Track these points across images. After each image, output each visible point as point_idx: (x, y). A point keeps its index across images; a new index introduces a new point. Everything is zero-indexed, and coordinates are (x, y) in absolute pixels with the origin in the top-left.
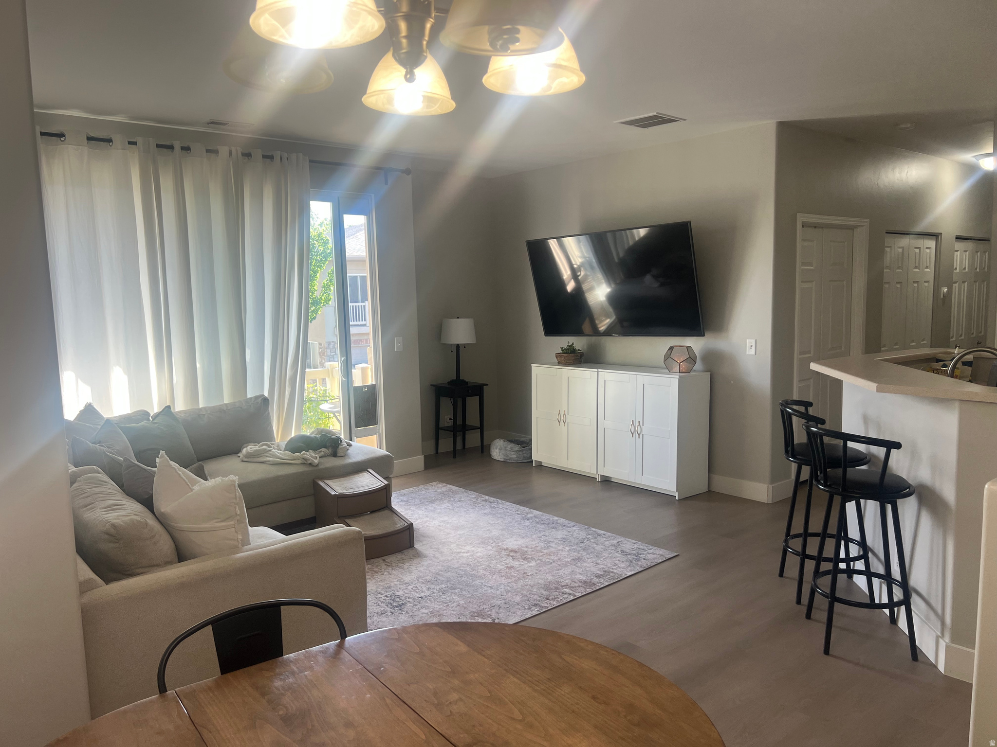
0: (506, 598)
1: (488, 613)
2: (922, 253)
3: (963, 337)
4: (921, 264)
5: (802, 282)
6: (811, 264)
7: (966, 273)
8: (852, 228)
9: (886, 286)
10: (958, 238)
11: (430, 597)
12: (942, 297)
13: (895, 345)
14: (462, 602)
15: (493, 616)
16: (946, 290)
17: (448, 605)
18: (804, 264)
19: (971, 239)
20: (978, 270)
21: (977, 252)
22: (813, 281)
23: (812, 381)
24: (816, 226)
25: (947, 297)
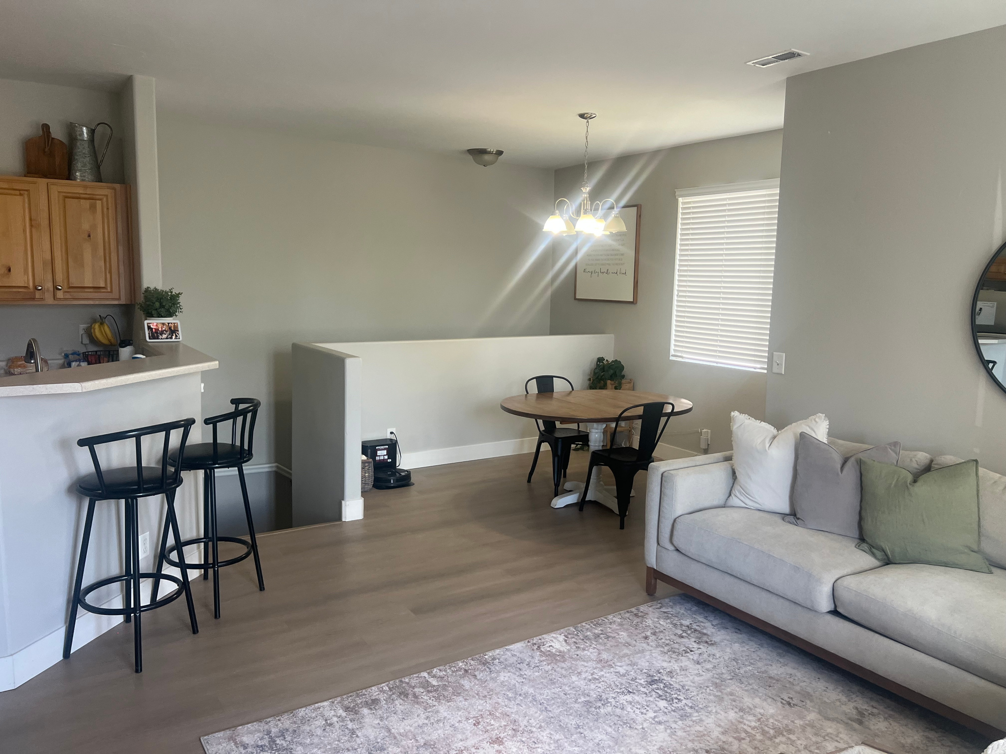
0: (518, 679)
1: (544, 658)
11: (618, 693)
14: (574, 678)
15: (538, 653)
17: (592, 674)
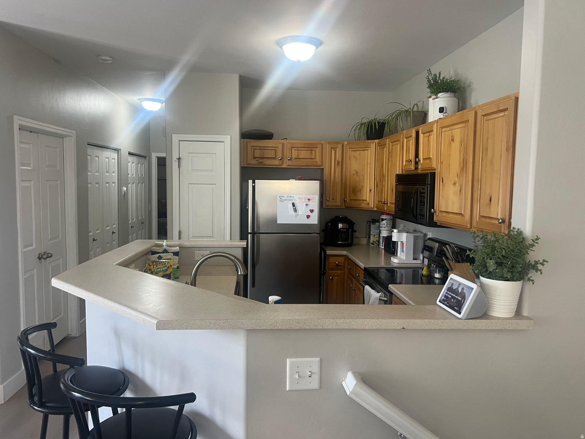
2: (110, 161)
3: (135, 220)
4: (110, 170)
5: (22, 181)
6: (28, 165)
7: (134, 177)
8: (62, 137)
9: (89, 185)
10: (130, 154)
12: (123, 194)
13: (97, 231)
16: (125, 189)
18: (22, 164)
19: (135, 155)
20: (140, 176)
21: (139, 164)
22: (32, 180)
23: (35, 270)
24: (31, 131)
25: (126, 194)
